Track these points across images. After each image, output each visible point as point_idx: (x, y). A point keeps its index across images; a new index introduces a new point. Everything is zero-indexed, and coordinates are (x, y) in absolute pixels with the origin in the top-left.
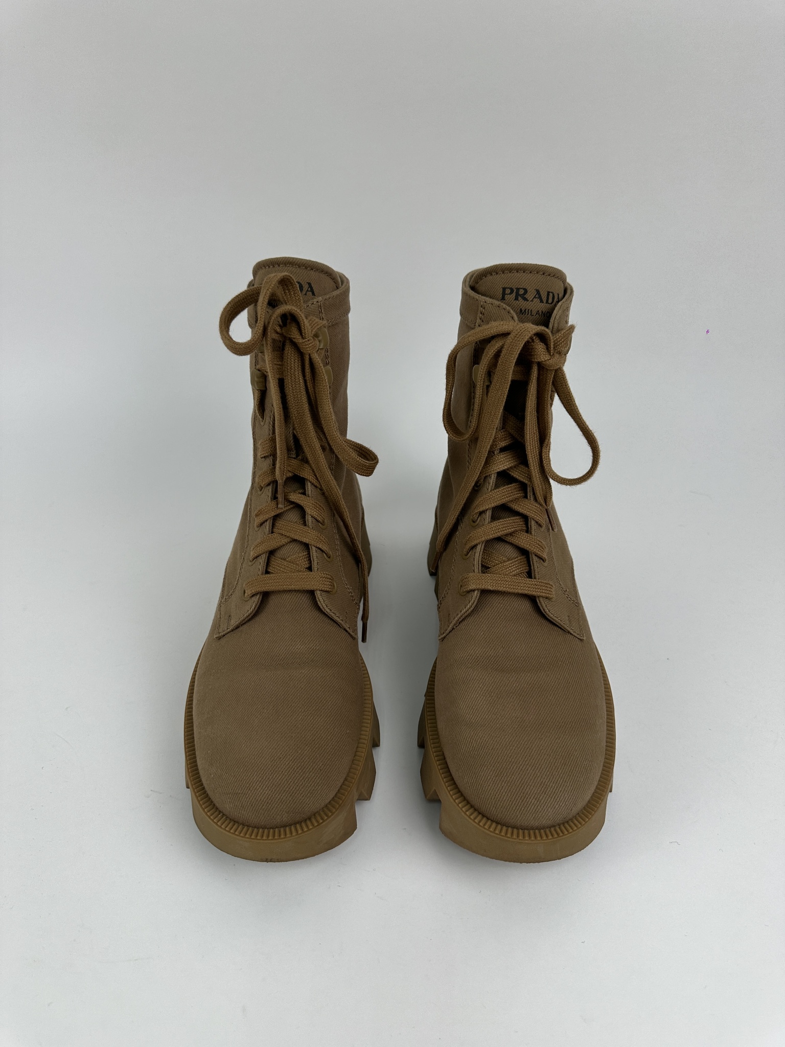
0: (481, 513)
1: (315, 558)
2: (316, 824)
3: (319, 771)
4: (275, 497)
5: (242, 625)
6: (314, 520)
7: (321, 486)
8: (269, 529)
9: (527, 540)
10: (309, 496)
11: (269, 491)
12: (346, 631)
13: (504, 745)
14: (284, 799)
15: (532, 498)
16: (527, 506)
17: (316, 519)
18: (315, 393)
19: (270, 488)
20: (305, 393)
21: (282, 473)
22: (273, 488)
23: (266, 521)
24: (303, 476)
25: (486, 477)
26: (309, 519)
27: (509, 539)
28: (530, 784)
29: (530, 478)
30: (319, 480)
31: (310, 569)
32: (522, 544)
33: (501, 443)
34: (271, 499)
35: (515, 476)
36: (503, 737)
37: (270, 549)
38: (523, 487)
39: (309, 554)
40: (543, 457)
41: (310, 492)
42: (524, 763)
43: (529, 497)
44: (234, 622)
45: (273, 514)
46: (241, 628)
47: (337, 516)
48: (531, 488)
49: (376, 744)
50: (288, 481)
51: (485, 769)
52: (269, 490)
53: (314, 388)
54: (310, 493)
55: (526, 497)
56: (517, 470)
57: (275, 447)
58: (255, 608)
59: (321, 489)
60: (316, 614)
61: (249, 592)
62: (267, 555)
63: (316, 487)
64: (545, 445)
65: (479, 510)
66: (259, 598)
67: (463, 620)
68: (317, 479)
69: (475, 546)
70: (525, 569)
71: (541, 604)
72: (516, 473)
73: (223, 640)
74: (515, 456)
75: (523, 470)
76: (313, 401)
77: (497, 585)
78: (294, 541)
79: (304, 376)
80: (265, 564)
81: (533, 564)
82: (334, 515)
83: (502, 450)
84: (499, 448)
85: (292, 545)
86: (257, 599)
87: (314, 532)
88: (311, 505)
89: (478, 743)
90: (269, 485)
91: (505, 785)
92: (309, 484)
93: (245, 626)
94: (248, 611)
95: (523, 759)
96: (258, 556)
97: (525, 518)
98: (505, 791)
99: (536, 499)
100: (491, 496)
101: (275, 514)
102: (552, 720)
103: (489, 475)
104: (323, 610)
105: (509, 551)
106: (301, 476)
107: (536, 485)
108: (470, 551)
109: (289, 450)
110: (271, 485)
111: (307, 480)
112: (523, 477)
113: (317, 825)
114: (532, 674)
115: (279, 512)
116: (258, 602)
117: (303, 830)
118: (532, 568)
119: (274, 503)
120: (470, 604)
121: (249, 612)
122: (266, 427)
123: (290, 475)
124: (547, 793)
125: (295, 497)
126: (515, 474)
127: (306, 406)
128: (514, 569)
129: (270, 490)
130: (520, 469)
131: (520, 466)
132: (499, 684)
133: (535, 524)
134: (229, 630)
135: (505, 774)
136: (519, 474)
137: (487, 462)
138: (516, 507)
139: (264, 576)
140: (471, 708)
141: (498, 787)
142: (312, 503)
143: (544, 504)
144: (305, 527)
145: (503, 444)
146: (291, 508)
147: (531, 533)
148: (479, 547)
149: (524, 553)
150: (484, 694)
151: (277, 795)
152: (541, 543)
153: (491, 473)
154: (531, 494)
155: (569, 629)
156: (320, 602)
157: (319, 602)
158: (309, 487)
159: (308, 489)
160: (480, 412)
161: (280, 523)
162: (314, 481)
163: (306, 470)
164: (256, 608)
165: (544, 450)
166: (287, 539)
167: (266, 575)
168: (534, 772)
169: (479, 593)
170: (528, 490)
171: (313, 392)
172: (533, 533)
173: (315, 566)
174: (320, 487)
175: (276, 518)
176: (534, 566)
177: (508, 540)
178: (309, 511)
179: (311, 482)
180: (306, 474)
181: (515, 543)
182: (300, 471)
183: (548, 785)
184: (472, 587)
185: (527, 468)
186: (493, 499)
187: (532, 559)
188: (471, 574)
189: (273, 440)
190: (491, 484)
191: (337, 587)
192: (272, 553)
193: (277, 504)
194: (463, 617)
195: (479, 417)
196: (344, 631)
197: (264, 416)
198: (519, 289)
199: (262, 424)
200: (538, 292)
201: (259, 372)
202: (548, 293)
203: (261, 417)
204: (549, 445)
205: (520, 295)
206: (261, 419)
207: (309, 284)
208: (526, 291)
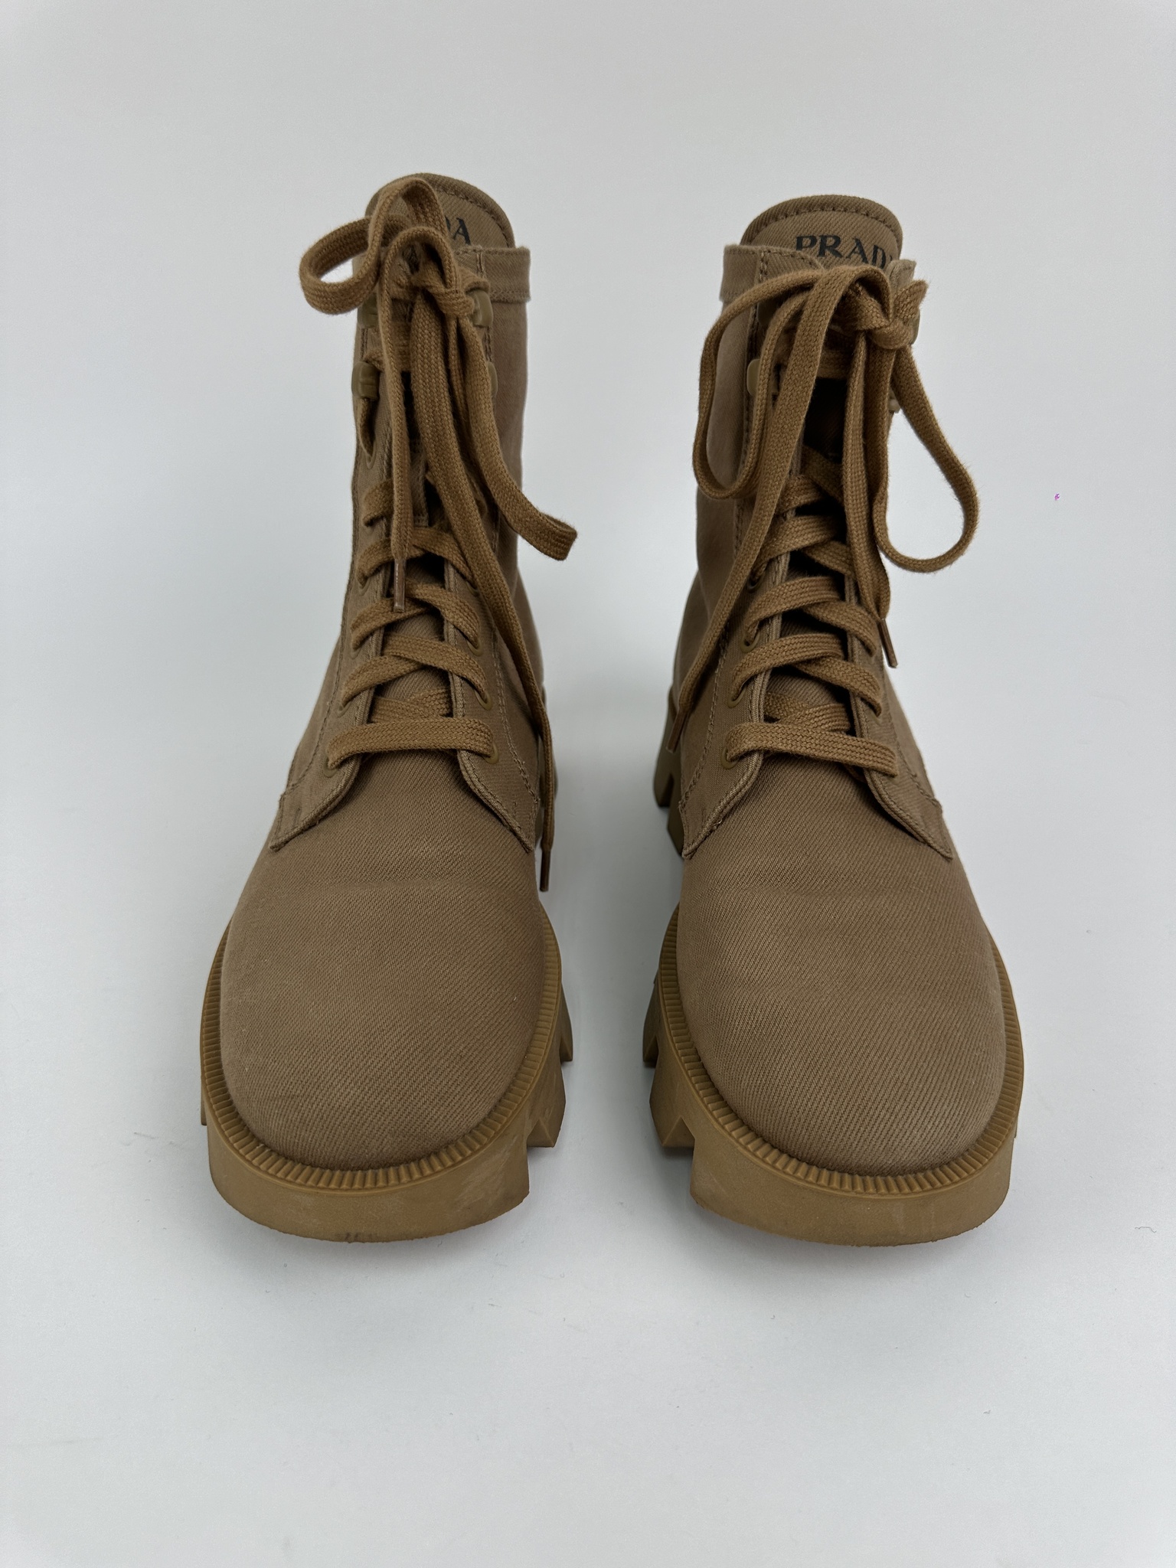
0: (764, 622)
1: (459, 696)
2: (450, 1163)
3: (458, 1058)
4: (388, 594)
5: (320, 821)
6: (458, 633)
7: (473, 576)
8: (376, 649)
9: (847, 672)
10: (449, 590)
11: (377, 584)
12: (515, 833)
13: (818, 1015)
14: (386, 1106)
15: (854, 601)
16: (845, 614)
17: (462, 633)
18: (465, 396)
19: (380, 578)
20: (447, 394)
21: (402, 545)
22: (385, 577)
23: (371, 634)
24: (442, 555)
25: (771, 561)
26: (449, 630)
27: (814, 670)
28: (875, 1081)
29: (851, 562)
30: (470, 563)
31: (450, 714)
32: (838, 678)
33: (799, 499)
34: (382, 596)
35: (822, 561)
36: (815, 1001)
37: (376, 681)
38: (837, 582)
39: (448, 692)
40: (875, 521)
41: (452, 583)
42: (859, 1044)
43: (847, 599)
44: (306, 815)
45: (384, 620)
46: (319, 827)
47: (500, 640)
48: (852, 583)
49: (566, 1056)
50: (411, 564)
51: (783, 1057)
52: (378, 581)
53: (464, 389)
54: (452, 586)
55: (842, 598)
56: (827, 552)
57: (391, 501)
58: (345, 786)
59: (473, 585)
60: (460, 796)
61: (335, 756)
62: (372, 694)
63: (463, 577)
64: (878, 498)
65: (758, 617)
66: (354, 766)
67: (731, 811)
68: (466, 561)
69: (751, 679)
70: (842, 722)
71: (874, 785)
72: (825, 556)
73: (285, 852)
74: (822, 526)
75: (837, 551)
76: (461, 413)
77: (794, 743)
78: (424, 668)
79: (447, 362)
80: (368, 709)
81: (858, 715)
82: (495, 639)
83: (801, 511)
84: (794, 506)
85: (416, 678)
86: (349, 770)
87: (459, 651)
88: (453, 605)
89: (767, 1012)
90: (377, 571)
91: (826, 1084)
92: (451, 570)
93: (327, 822)
94: (333, 791)
95: (858, 1038)
96: (355, 696)
97: (841, 635)
98: (826, 1095)
99: (860, 602)
100: (781, 593)
101: (388, 621)
102: (907, 976)
103: (777, 558)
104: (472, 787)
105: (812, 693)
106: (438, 554)
107: (862, 573)
108: (743, 688)
109: (416, 512)
110: (383, 571)
111: (447, 560)
112: (838, 562)
113: (453, 1166)
114: (864, 900)
115: (394, 617)
116: (352, 775)
117: (422, 1173)
118: (856, 722)
119: (386, 602)
120: (745, 778)
121: (335, 792)
122: (377, 464)
123: (418, 553)
124: (908, 1100)
125: (426, 591)
126: (824, 558)
127: (448, 419)
128: (823, 722)
129: (381, 581)
130: (833, 549)
131: (832, 543)
132: (802, 914)
133: (861, 646)
134: (296, 830)
135: (824, 1064)
136: (830, 558)
137: (773, 533)
138: (825, 615)
139: (365, 727)
140: (750, 956)
141: (811, 1089)
142: (457, 603)
143: (875, 612)
144: (441, 643)
145: (802, 499)
146: (419, 615)
147: (853, 661)
148: (759, 681)
149: (840, 695)
150: (775, 931)
151: (374, 1097)
152: (872, 678)
153: (779, 553)
154: (853, 594)
155: (925, 835)
156: (467, 772)
157: (464, 773)
158: (451, 575)
159: (449, 578)
160: (762, 434)
161: (397, 641)
162: (461, 565)
163: (447, 543)
164: (348, 787)
165: (876, 507)
166: (409, 665)
167: (369, 725)
168: (881, 1061)
169: (761, 758)
170: (847, 588)
171: (462, 396)
172: (857, 661)
173: (458, 707)
174: (470, 577)
175: (390, 629)
176: (859, 718)
177: (811, 674)
178: (448, 615)
179: (454, 567)
180: (446, 550)
181: (824, 678)
182: (435, 545)
183: (910, 1084)
184: (749, 745)
185: (844, 547)
186: (784, 596)
187: (857, 707)
188: (746, 724)
189: (388, 487)
190: (781, 573)
191: (499, 755)
192: (380, 690)
193: (393, 605)
194: (732, 804)
195: (760, 443)
196: (511, 834)
197: (372, 449)
198: (826, 237)
199: (368, 464)
200: (858, 242)
201: (365, 364)
202: (876, 248)
203: (368, 451)
204: (884, 498)
205: (829, 248)
206: (367, 455)
207: (461, 221)
208: (838, 240)
